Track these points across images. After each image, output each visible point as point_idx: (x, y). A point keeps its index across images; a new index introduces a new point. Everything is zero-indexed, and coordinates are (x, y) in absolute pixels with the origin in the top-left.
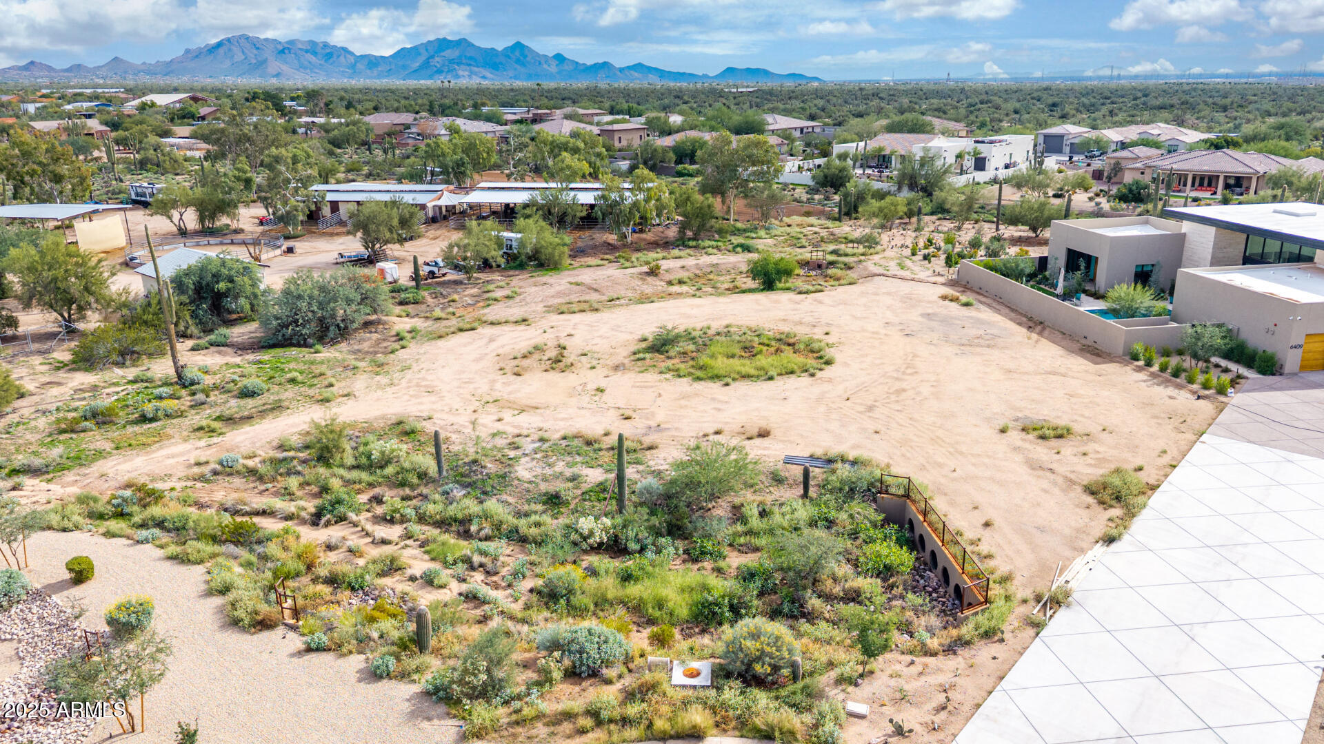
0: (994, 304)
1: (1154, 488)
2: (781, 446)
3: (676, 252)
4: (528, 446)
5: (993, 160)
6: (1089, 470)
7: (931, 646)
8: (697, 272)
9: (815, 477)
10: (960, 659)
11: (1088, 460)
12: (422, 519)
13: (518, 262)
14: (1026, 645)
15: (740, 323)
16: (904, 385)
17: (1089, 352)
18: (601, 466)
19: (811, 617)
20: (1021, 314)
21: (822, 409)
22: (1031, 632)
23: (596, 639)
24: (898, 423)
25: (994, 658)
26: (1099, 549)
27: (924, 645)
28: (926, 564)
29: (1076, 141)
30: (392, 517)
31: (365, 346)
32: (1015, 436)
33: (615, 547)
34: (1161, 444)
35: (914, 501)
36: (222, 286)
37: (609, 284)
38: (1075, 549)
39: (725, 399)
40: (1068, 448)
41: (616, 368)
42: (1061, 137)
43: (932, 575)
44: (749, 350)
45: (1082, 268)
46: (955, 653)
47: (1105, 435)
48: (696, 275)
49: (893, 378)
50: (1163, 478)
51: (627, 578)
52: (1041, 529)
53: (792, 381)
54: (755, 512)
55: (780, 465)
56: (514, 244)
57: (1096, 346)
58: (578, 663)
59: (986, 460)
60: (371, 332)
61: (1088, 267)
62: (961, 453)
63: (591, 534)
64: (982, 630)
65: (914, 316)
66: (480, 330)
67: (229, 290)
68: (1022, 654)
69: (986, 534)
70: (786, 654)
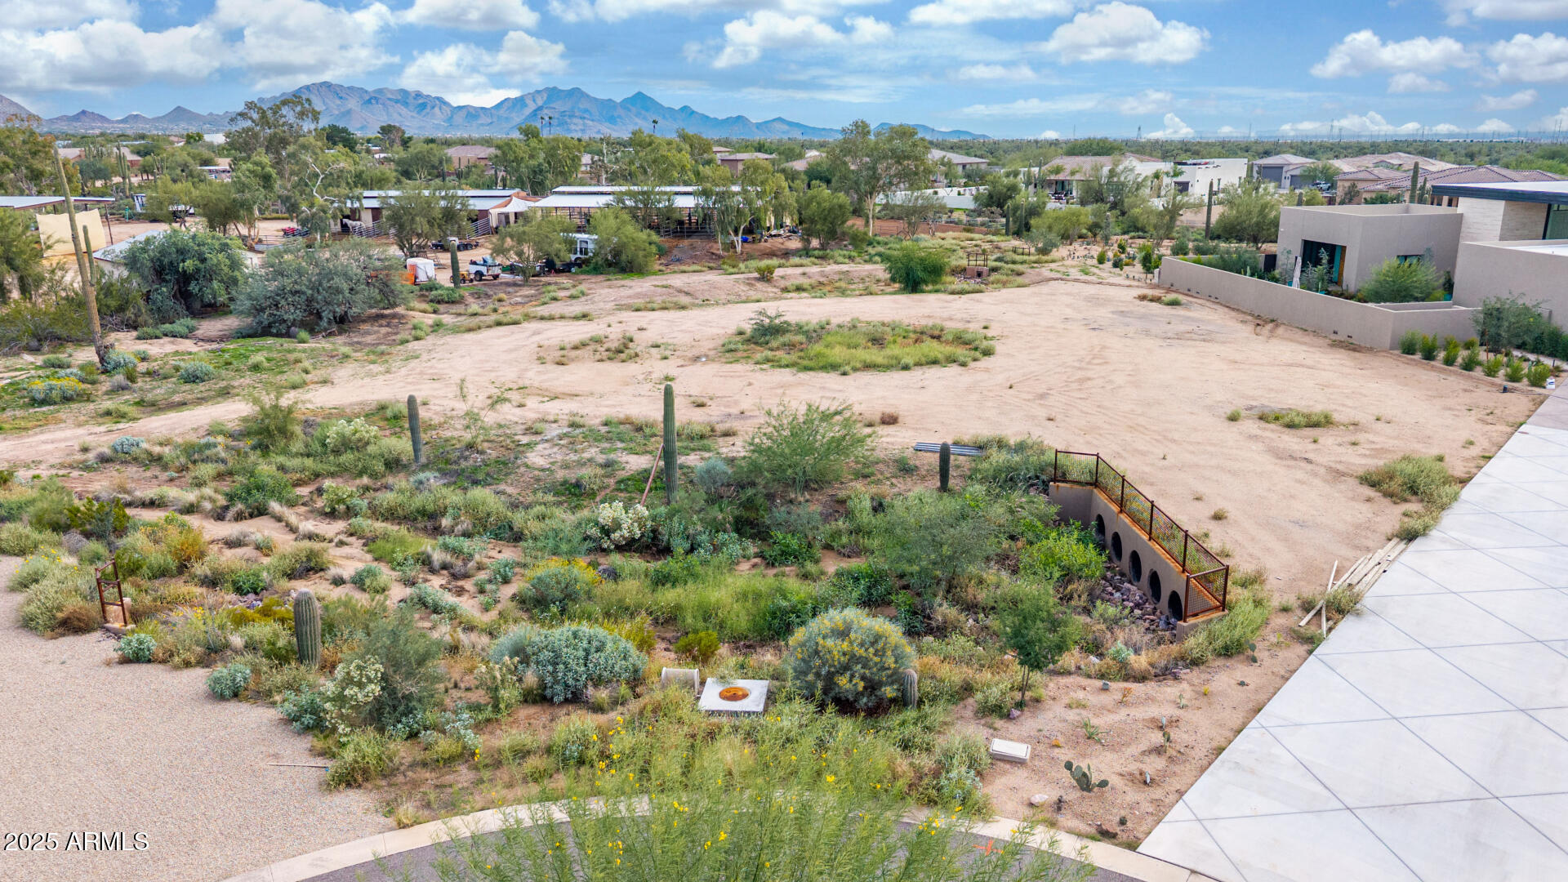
0: (1208, 304)
1: (1464, 482)
2: (910, 433)
3: (796, 260)
4: (553, 431)
5: (1197, 185)
6: (1363, 461)
7: (1136, 666)
8: (821, 280)
9: (958, 467)
10: (1185, 685)
11: (1360, 450)
12: (375, 513)
13: (592, 266)
14: (1292, 668)
15: (869, 319)
16: (1090, 374)
17: (1342, 347)
18: (650, 452)
19: (941, 631)
20: (1245, 313)
21: (975, 397)
22: (1301, 649)
23: (585, 644)
24: (1082, 411)
25: (1242, 684)
26: (1396, 547)
27: (1124, 664)
28: (1122, 575)
29: (1297, 172)
30: (334, 510)
31: (369, 339)
32: (1251, 426)
33: (652, 545)
34: (1465, 435)
35: (1104, 489)
36: (189, 264)
37: (706, 287)
38: (1357, 547)
39: (841, 388)
40: (1328, 438)
41: (696, 359)
42: (1280, 168)
43: (1133, 588)
44: (877, 341)
45: (1324, 261)
46: (1176, 678)
47: (1379, 425)
48: (820, 283)
49: (1074, 367)
50: (1474, 470)
51: (661, 580)
52: (1302, 524)
53: (933, 372)
54: (867, 504)
55: (909, 453)
56: (591, 246)
57: (1350, 340)
58: (549, 679)
59: (1209, 448)
60: (381, 326)
61: (1331, 261)
62: (1174, 441)
63: (617, 526)
64: (1219, 643)
65: (1103, 314)
66: (525, 325)
67: (198, 270)
68: (1287, 679)
69: (1214, 527)
70: (890, 661)
